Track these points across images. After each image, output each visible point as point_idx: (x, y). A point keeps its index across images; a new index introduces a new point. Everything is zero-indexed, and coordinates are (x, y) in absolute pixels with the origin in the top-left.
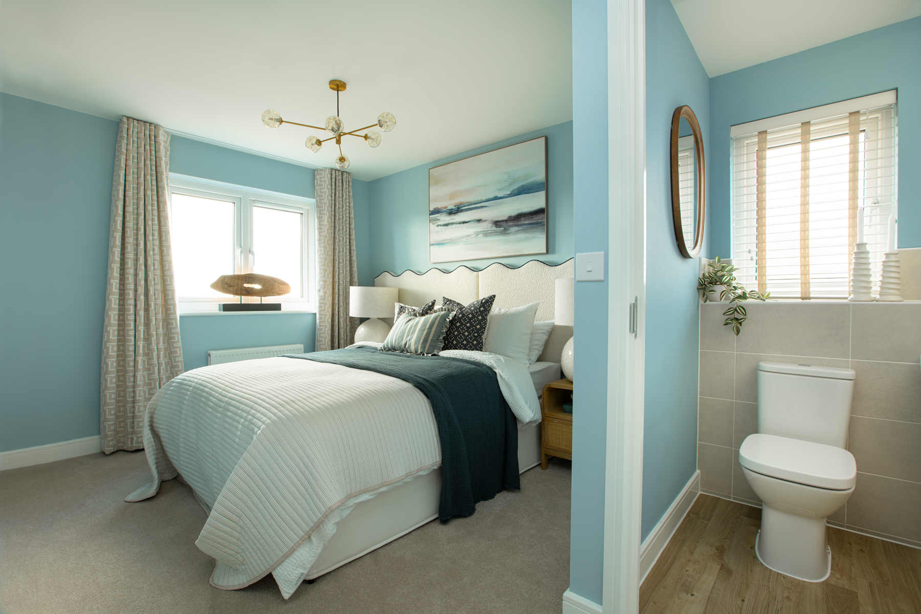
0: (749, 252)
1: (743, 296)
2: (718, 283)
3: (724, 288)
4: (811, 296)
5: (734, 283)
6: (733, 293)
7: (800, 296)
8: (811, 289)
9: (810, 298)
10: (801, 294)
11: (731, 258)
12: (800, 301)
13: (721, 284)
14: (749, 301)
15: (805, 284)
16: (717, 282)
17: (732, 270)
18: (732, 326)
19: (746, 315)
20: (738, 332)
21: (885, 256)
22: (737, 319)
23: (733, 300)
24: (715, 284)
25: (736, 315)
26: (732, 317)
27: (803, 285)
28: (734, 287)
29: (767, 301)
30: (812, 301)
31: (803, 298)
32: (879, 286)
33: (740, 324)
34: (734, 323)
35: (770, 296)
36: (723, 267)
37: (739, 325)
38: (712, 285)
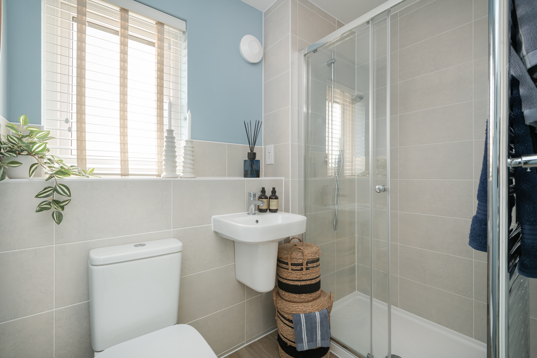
0: (67, 121)
1: (62, 172)
2: (25, 153)
3: (34, 160)
4: (130, 173)
5: (48, 155)
6: (49, 167)
7: (120, 173)
8: (130, 167)
9: (128, 175)
10: (121, 171)
11: (42, 124)
12: (119, 177)
13: (30, 154)
14: (72, 177)
15: (124, 162)
16: (22, 151)
17: (46, 137)
18: (50, 212)
19: (70, 196)
20: (59, 218)
21: (185, 142)
22: (57, 202)
23: (50, 177)
24: (19, 154)
25: (56, 196)
26: (49, 199)
27: (123, 162)
28: (49, 159)
29: (91, 177)
30: (130, 177)
31: (122, 175)
32: (182, 166)
33: (63, 208)
34: (54, 208)
35: (94, 172)
36: (32, 132)
37: (60, 210)
38: (15, 156)
